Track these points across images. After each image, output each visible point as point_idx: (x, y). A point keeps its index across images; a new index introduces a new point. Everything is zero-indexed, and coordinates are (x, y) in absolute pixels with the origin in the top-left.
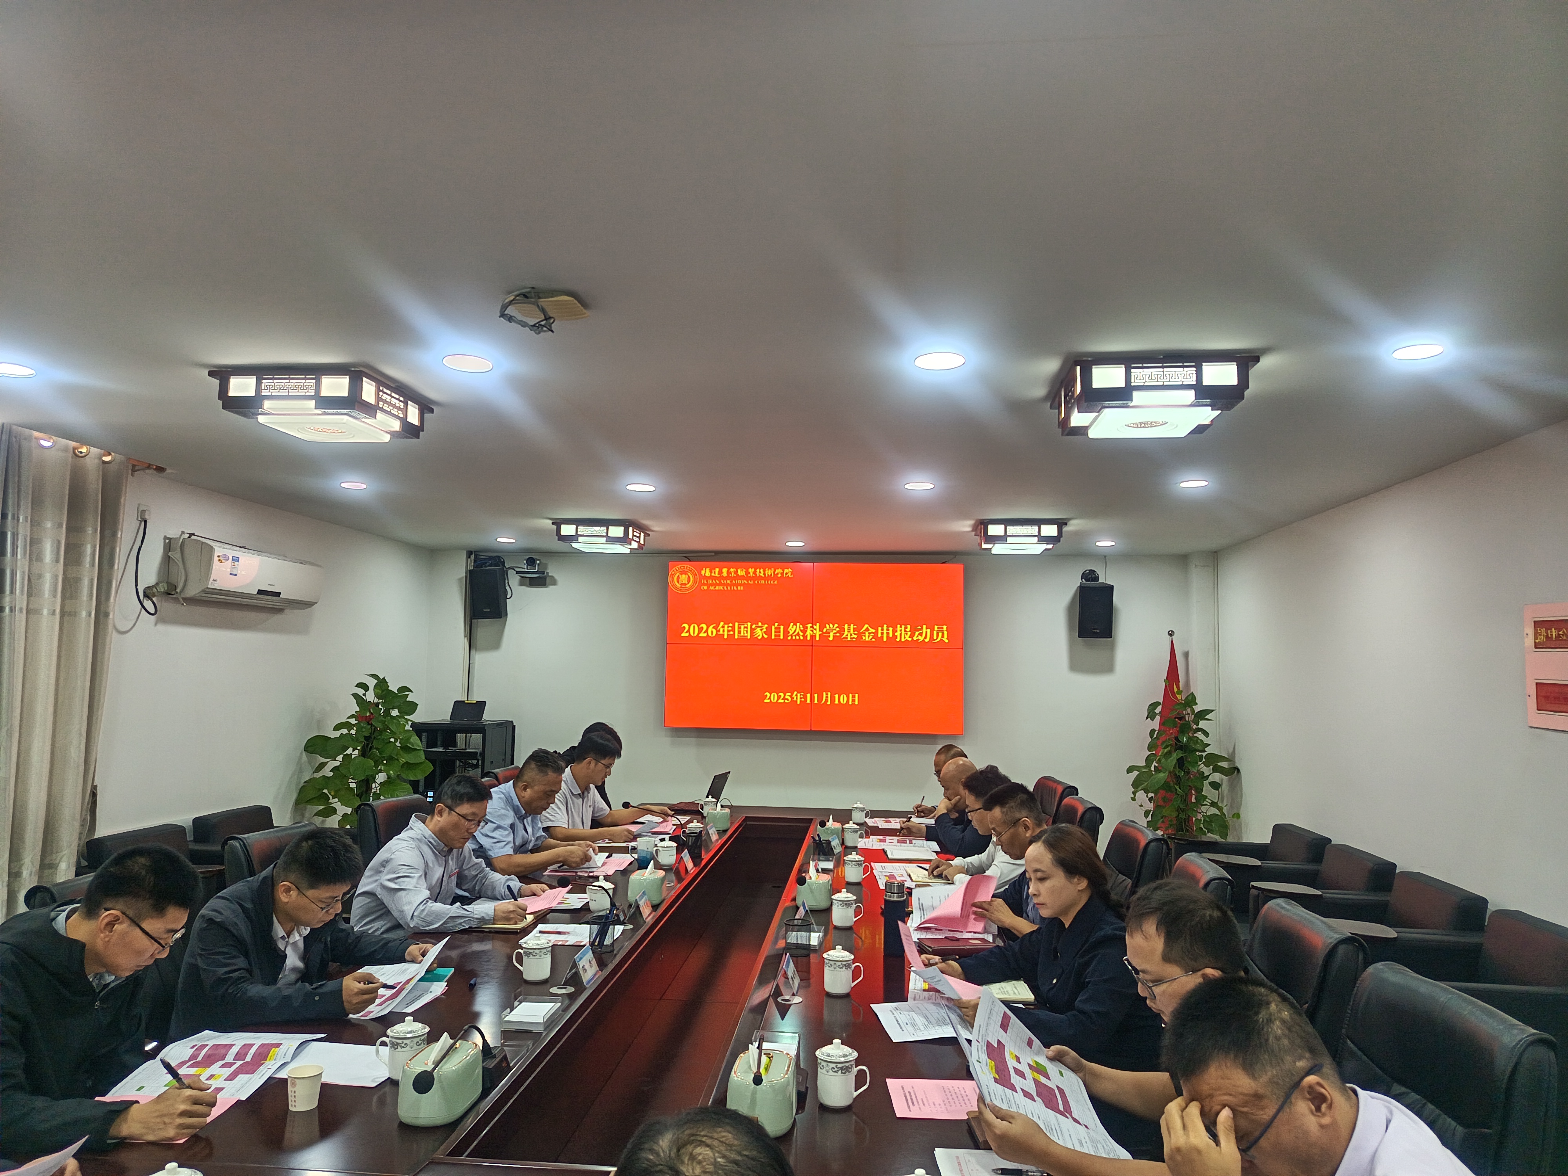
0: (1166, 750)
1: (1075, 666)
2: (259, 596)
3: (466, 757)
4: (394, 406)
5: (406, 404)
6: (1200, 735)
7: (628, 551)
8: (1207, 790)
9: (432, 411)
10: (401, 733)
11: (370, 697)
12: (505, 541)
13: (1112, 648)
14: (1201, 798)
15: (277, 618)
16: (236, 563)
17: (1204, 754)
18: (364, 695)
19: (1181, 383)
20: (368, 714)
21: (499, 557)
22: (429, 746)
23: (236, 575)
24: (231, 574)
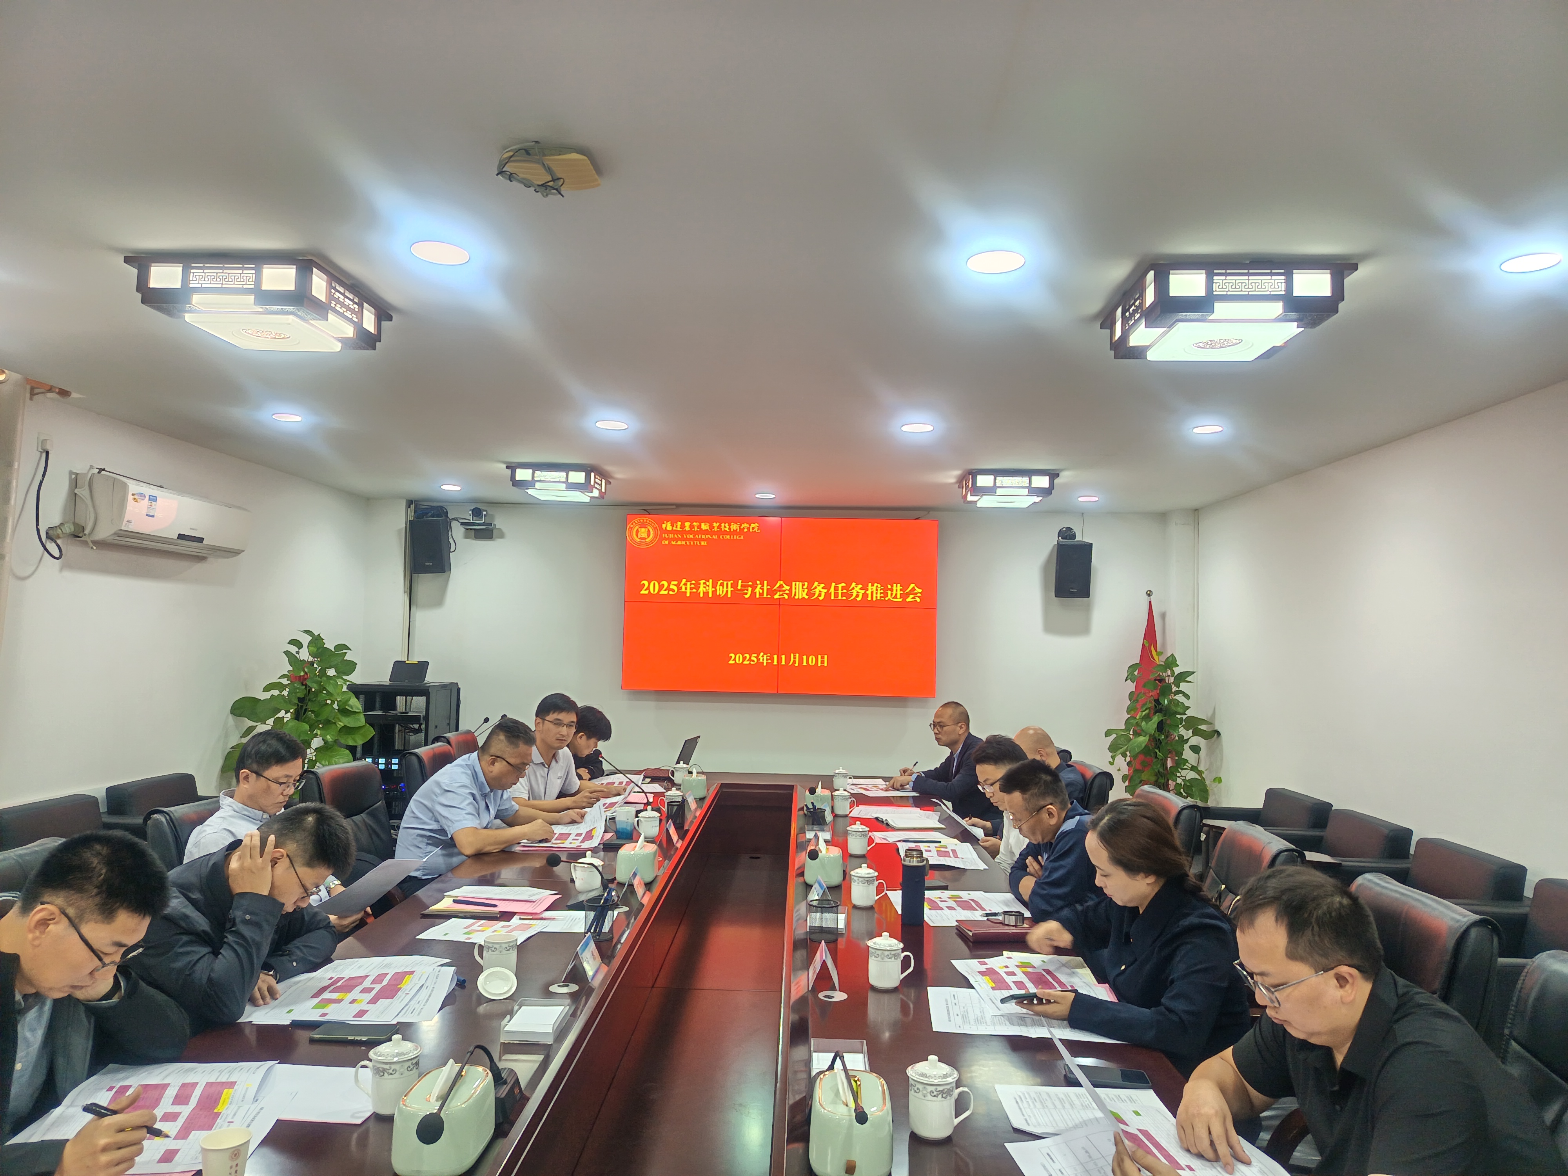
0: (1144, 713)
1: (1050, 627)
2: (181, 542)
3: (408, 721)
4: (348, 308)
5: (361, 306)
6: (1180, 698)
7: (587, 500)
8: (1188, 754)
9: (390, 318)
10: (338, 694)
11: (304, 655)
12: (451, 488)
13: (1088, 609)
14: (1180, 763)
15: (199, 567)
16: (154, 503)
17: (1184, 717)
18: (298, 653)
19: (1268, 293)
20: (302, 674)
21: (442, 507)
22: (366, 709)
23: (153, 516)
24: (147, 515)
